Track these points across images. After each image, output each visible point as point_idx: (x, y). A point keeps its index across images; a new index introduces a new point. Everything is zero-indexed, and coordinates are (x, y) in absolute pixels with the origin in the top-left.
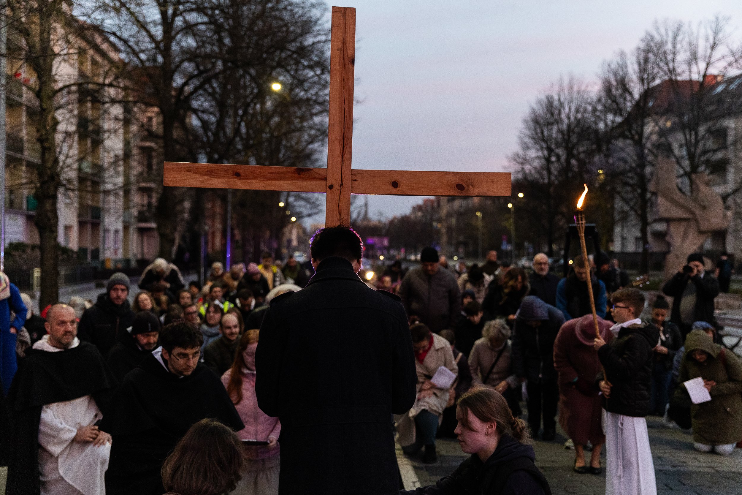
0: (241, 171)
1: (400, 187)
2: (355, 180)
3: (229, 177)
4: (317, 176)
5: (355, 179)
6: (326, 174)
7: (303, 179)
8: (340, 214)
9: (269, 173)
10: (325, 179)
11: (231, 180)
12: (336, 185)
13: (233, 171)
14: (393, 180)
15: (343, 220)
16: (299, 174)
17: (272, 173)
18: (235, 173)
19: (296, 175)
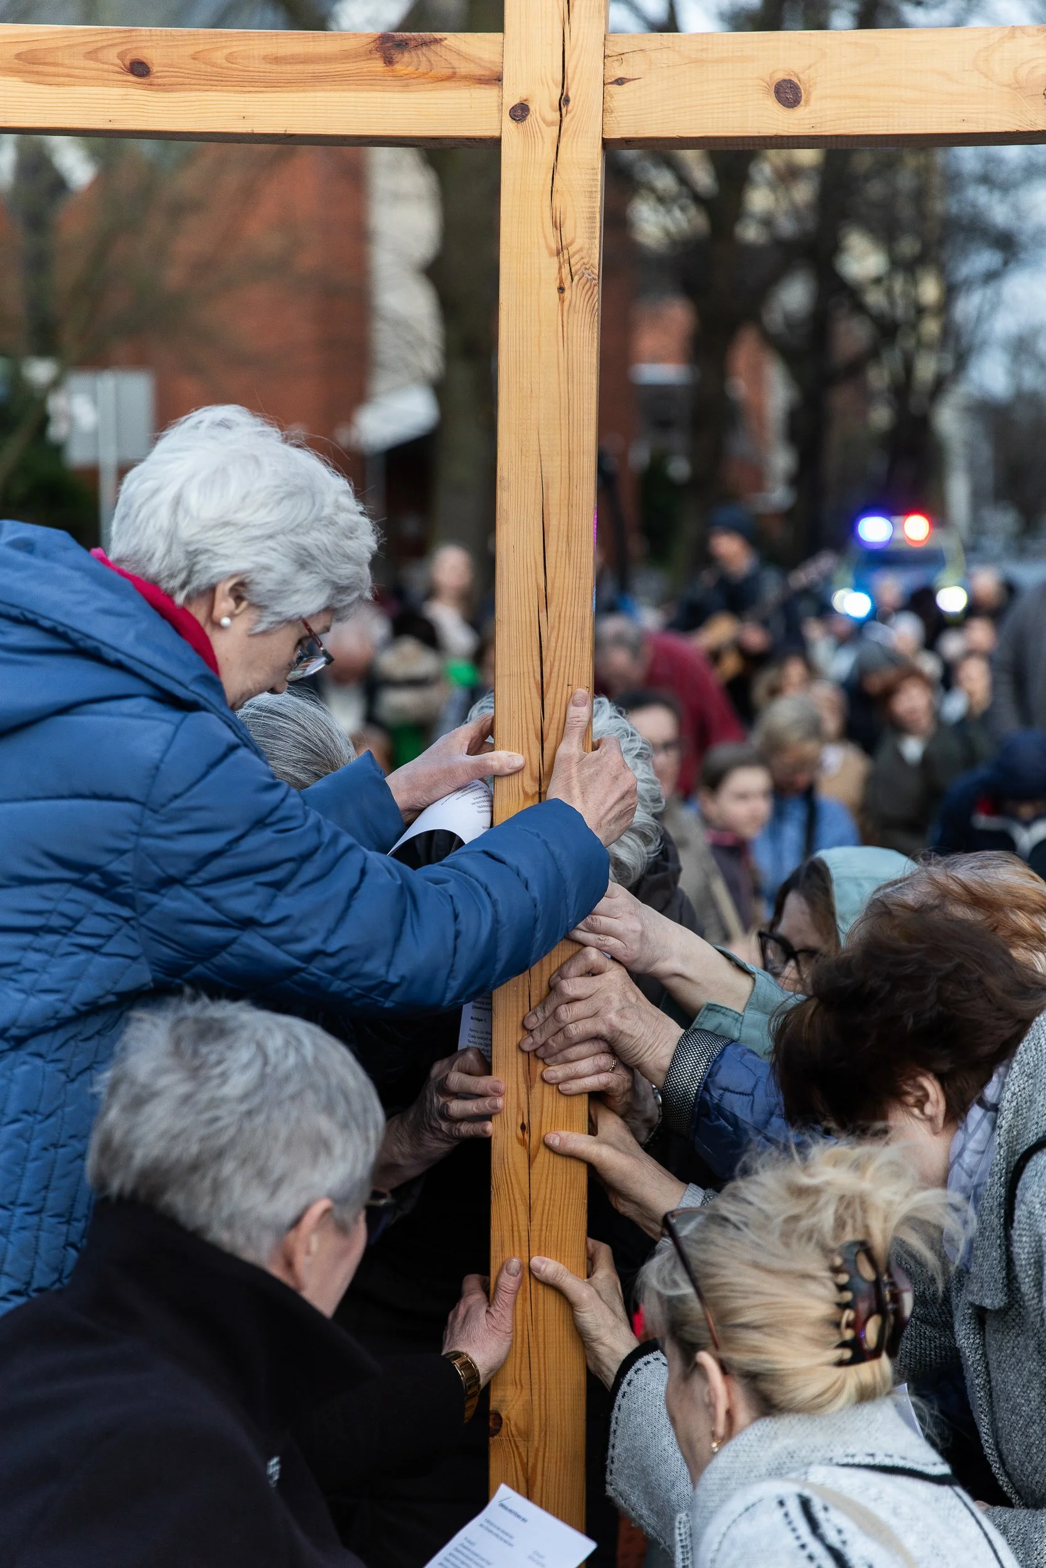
0: (153, 55)
1: (807, 102)
2: (620, 81)
3: (104, 82)
4: (464, 68)
5: (620, 73)
6: (497, 58)
7: (405, 82)
8: (557, 225)
9: (265, 58)
10: (497, 79)
11: (117, 92)
12: (543, 106)
13: (121, 56)
14: (781, 76)
15: (572, 249)
16: (389, 61)
17: (277, 60)
18: (128, 63)
19: (378, 65)
